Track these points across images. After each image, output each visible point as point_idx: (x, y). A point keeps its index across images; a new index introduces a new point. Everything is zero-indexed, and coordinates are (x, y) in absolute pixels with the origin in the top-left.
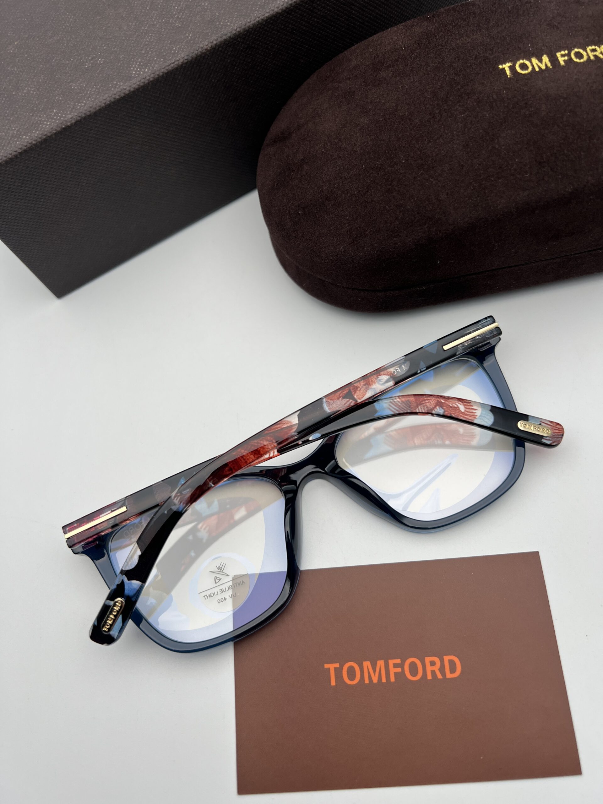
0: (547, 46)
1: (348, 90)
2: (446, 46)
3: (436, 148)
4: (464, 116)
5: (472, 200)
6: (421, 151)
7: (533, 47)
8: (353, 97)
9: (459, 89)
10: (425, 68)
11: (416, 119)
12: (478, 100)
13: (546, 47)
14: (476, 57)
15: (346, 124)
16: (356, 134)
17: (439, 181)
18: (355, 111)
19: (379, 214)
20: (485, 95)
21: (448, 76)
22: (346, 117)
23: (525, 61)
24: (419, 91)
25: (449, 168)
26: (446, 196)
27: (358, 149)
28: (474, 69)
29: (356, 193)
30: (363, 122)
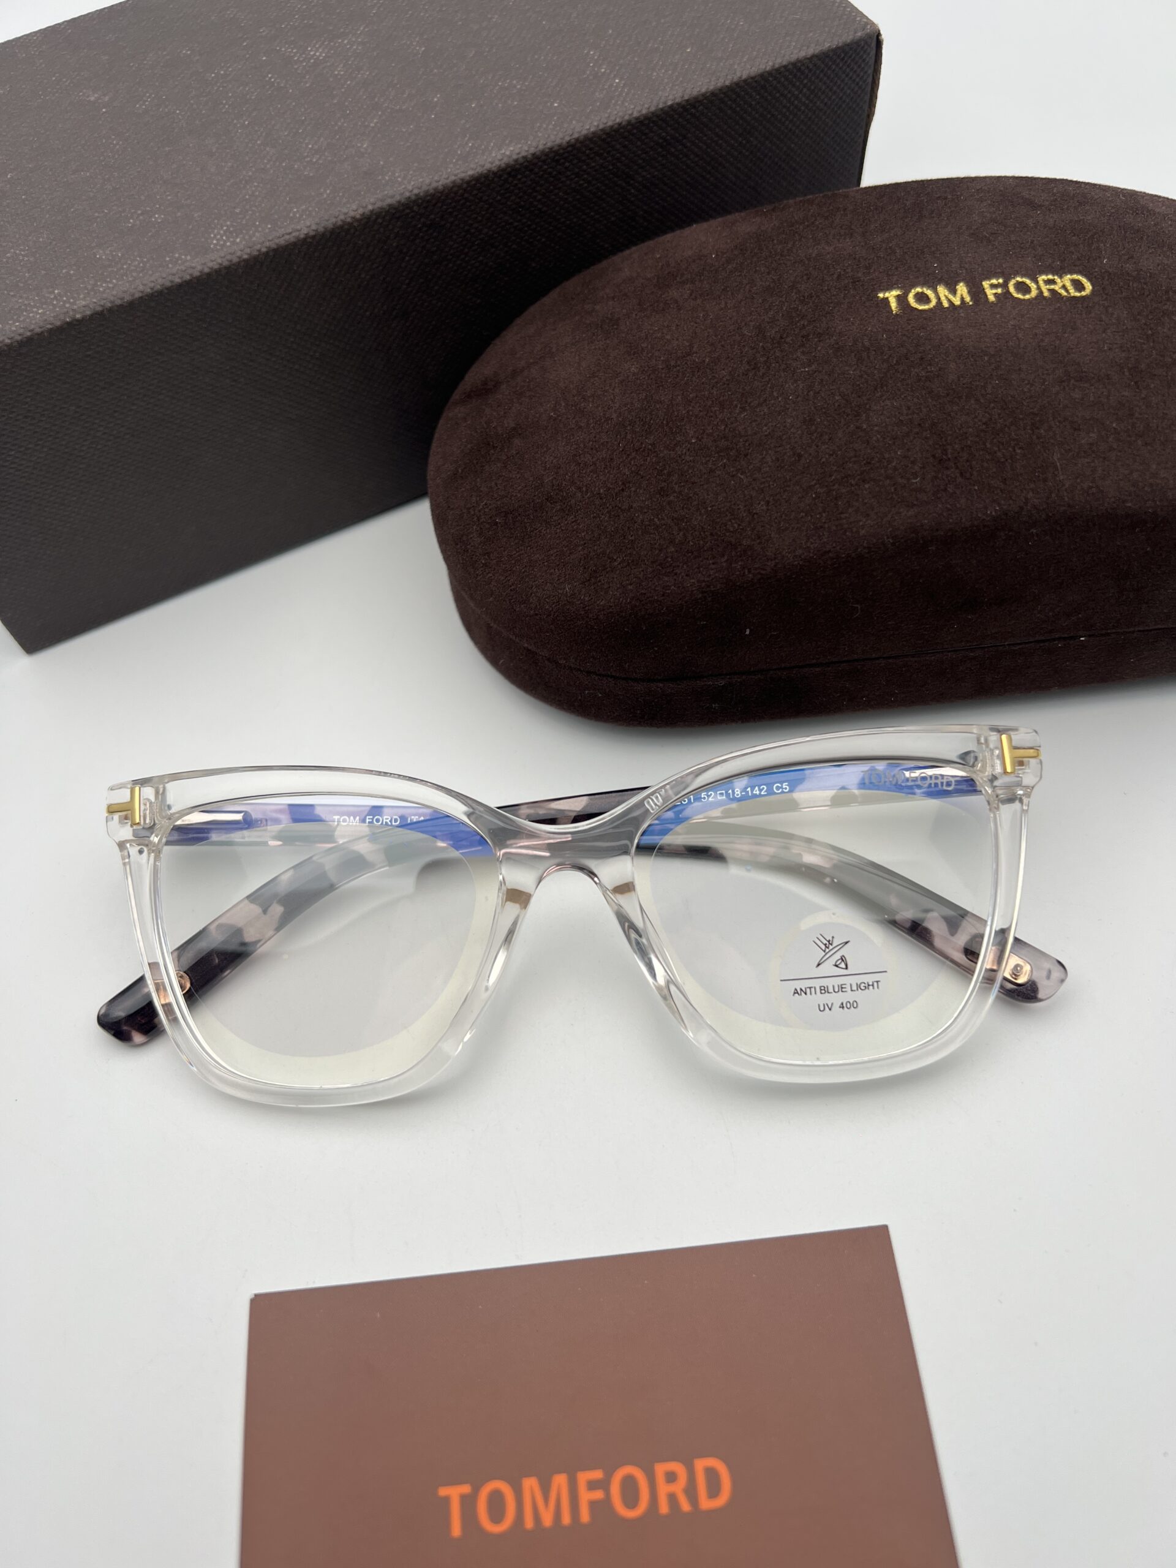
0: (966, 269)
1: (609, 316)
2: (789, 256)
3: (755, 421)
4: (808, 371)
5: (811, 516)
6: (726, 426)
7: (941, 269)
8: (615, 327)
9: (803, 325)
10: (748, 287)
11: (724, 370)
12: (837, 346)
13: (964, 271)
14: (839, 276)
15: (598, 371)
16: (613, 390)
17: (754, 480)
18: (617, 351)
19: (640, 533)
20: (849, 338)
21: (786, 304)
22: (599, 360)
23: (925, 289)
24: (734, 324)
25: (774, 459)
26: (764, 507)
27: (614, 416)
28: (834, 295)
29: (601, 491)
30: (629, 369)
